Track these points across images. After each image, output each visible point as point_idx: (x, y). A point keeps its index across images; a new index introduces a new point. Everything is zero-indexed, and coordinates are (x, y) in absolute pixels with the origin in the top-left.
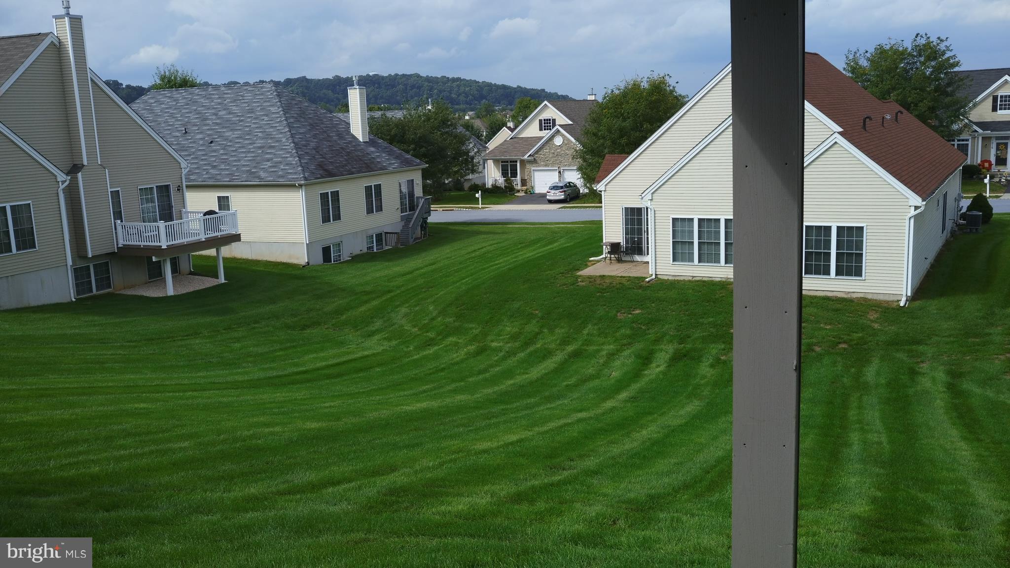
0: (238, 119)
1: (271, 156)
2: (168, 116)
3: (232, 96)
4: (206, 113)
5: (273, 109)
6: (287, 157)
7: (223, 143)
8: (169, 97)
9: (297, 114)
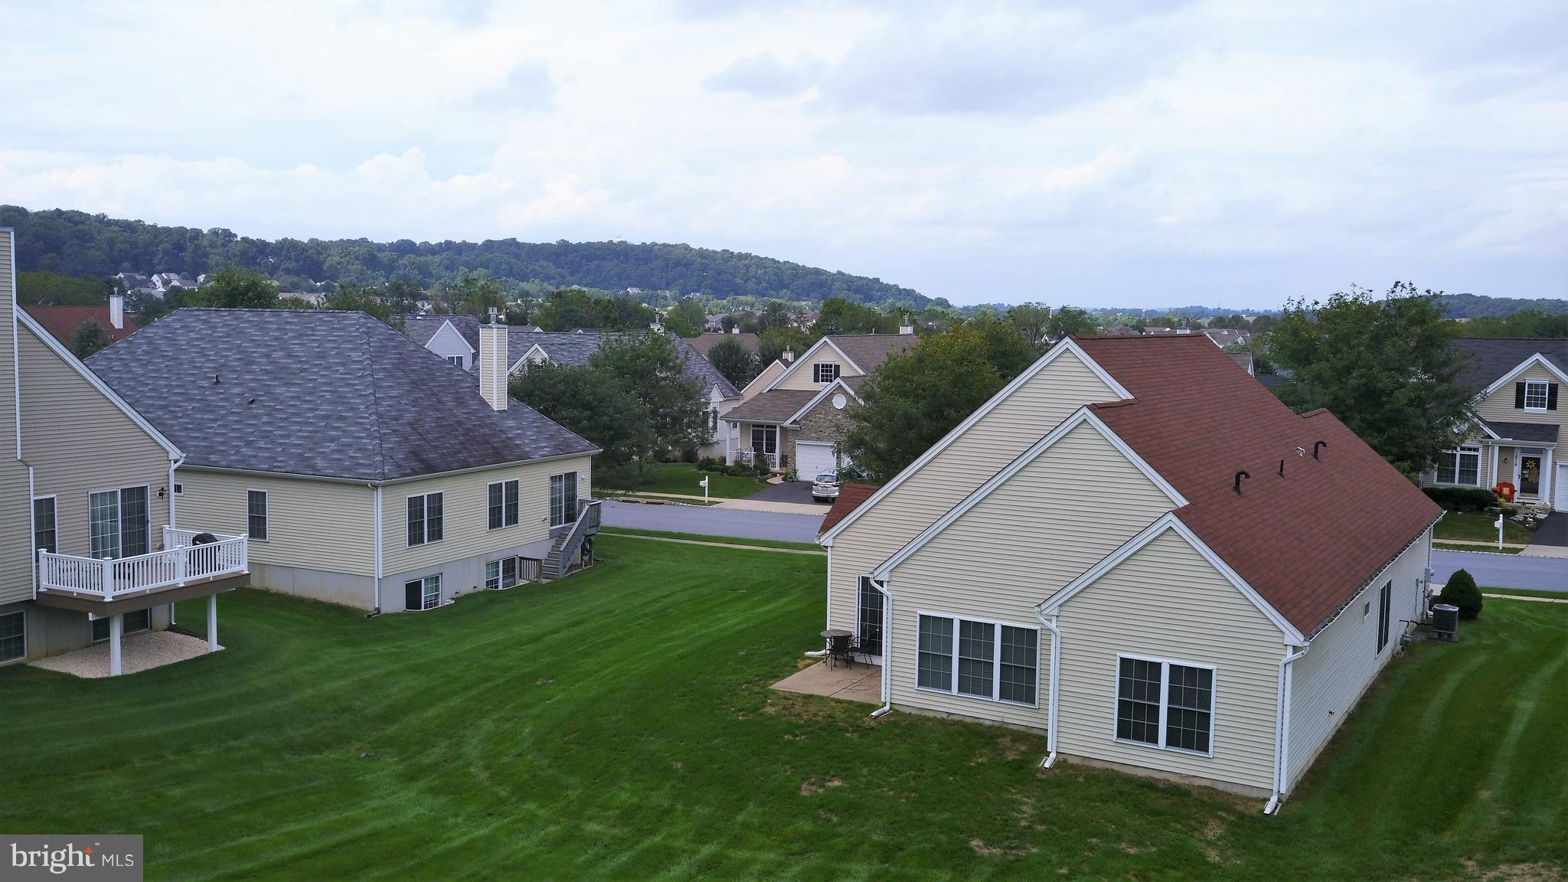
0: (299, 366)
1: (339, 433)
2: (196, 352)
3: (298, 328)
4: (253, 352)
5: (355, 356)
6: (361, 438)
7: (270, 404)
8: (205, 322)
9: (393, 364)
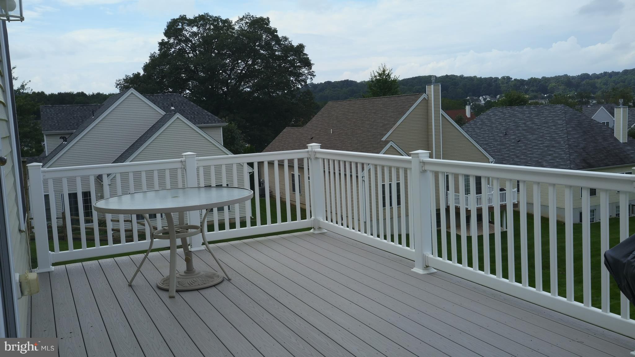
0: (537, 127)
1: (552, 152)
2: (498, 124)
3: (537, 112)
4: (520, 122)
5: (559, 122)
6: (562, 154)
7: (526, 142)
8: (501, 112)
9: (576, 125)
